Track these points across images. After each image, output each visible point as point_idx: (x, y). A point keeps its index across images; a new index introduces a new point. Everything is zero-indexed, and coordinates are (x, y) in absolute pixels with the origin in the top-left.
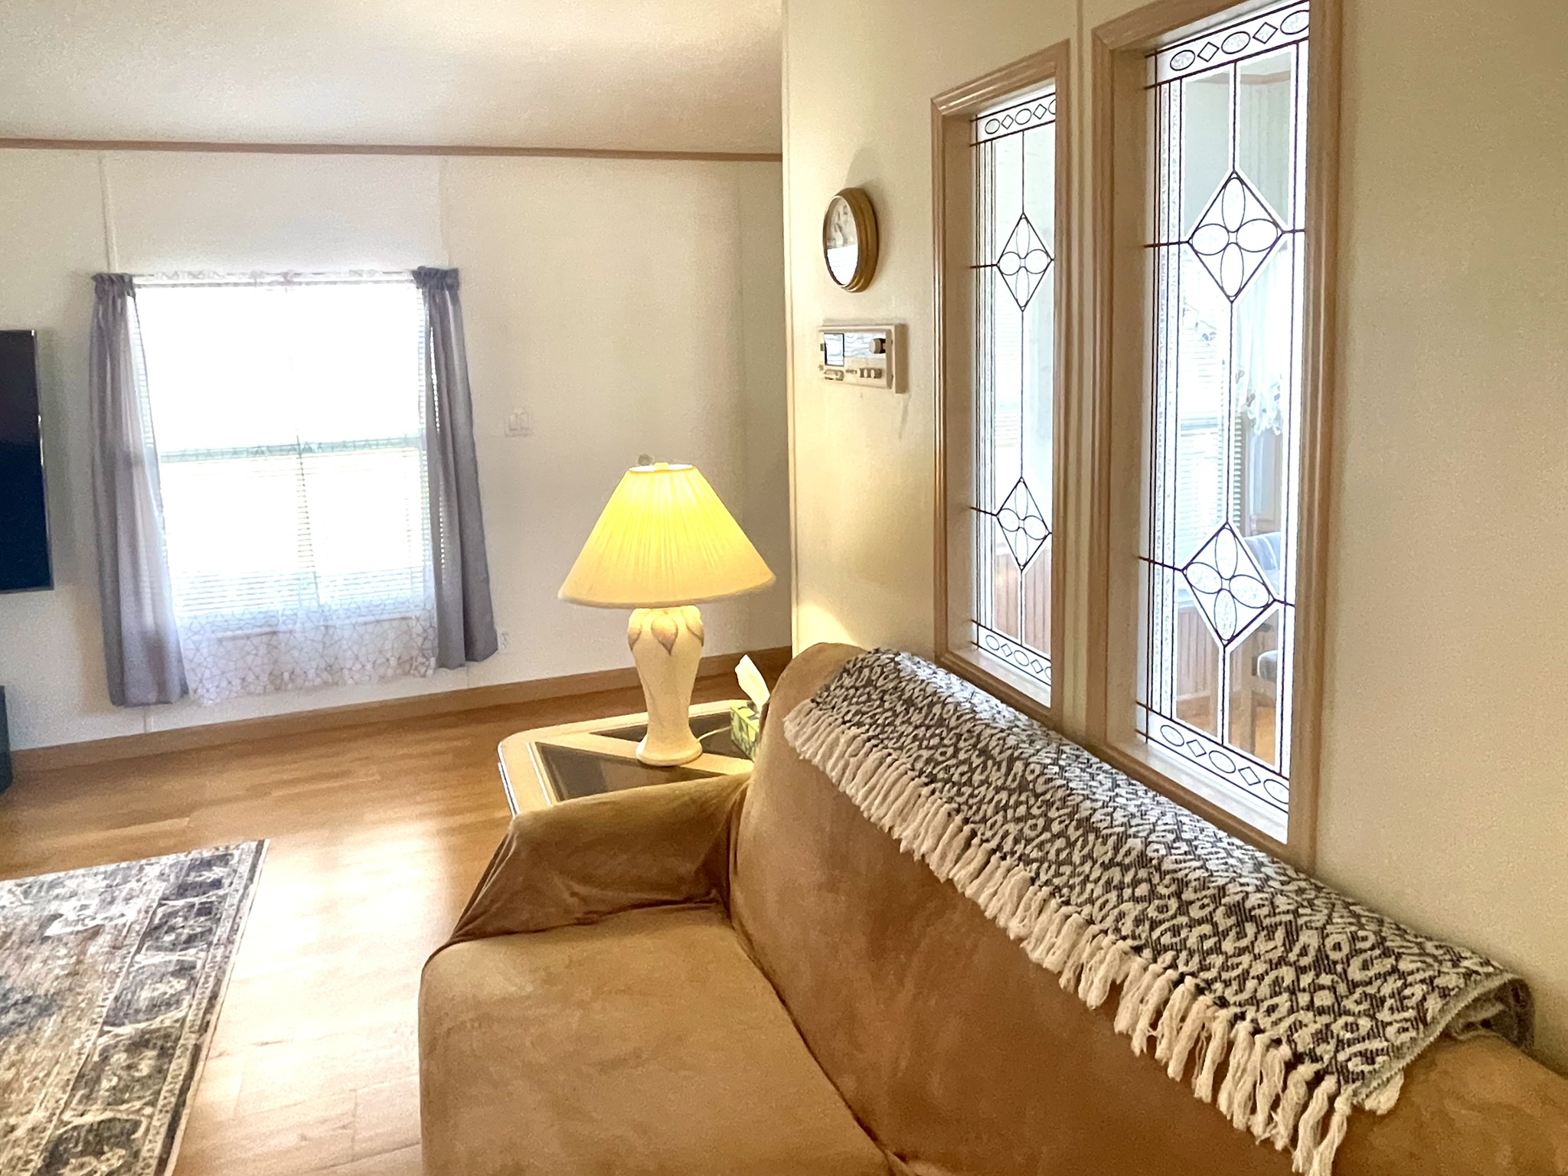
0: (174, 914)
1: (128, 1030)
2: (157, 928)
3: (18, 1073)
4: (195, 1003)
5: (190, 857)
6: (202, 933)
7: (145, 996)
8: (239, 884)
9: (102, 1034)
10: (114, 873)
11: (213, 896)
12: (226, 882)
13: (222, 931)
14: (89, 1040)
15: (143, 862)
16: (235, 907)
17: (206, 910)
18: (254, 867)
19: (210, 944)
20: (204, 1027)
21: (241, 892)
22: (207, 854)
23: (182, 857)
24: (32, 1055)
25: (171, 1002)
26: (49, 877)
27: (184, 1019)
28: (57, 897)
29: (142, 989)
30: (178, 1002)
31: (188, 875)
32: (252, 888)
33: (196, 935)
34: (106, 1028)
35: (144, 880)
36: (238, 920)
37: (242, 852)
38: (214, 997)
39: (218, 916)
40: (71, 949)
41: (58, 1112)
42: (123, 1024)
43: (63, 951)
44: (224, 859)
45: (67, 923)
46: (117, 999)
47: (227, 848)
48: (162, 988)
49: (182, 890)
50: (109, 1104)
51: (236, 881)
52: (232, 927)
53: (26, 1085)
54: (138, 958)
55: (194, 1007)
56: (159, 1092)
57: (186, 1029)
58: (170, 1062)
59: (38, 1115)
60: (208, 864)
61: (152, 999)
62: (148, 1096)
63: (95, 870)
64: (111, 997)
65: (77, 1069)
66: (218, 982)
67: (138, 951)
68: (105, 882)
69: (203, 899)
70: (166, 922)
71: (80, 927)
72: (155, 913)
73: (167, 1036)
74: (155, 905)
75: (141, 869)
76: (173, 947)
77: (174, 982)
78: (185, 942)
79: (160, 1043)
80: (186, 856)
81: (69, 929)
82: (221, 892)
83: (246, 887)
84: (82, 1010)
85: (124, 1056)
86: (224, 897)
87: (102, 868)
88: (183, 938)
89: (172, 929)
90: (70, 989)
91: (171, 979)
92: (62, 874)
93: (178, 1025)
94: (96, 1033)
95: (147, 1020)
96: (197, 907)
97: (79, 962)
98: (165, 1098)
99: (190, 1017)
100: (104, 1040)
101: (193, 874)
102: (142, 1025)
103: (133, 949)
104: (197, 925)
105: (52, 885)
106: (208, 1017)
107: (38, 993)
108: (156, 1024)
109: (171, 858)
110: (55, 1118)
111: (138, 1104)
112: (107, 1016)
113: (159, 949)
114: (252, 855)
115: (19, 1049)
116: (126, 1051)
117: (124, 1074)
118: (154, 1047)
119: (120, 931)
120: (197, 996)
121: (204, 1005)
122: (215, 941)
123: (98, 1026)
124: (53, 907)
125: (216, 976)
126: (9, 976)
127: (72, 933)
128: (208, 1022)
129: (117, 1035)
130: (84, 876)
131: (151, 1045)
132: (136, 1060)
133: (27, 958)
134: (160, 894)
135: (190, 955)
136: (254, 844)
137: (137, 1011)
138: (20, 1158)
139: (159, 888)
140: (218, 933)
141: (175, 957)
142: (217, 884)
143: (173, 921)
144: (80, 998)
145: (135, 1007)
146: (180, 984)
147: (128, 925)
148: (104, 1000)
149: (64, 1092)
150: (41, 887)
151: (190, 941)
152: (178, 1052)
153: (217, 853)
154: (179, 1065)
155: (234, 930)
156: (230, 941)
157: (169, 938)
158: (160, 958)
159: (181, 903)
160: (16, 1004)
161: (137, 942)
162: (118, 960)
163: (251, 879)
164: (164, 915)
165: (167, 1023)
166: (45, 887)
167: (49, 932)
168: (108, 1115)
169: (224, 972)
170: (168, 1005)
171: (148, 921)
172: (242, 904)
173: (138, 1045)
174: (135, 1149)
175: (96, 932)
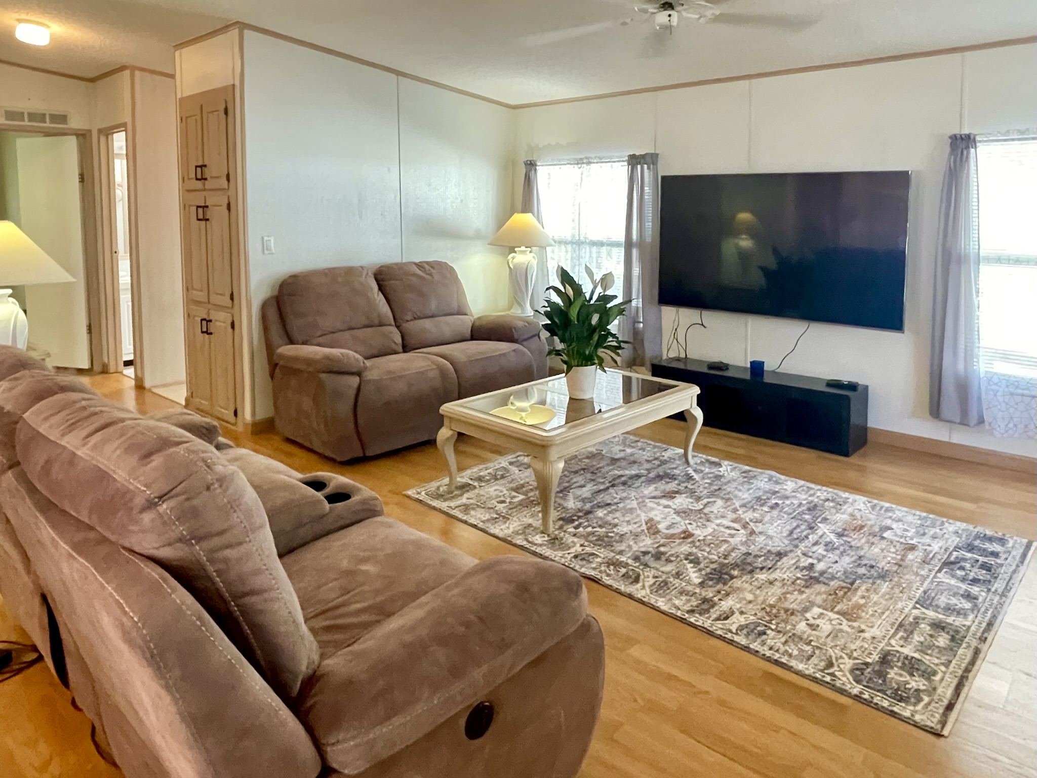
0: (965, 560)
1: (931, 614)
2: (952, 563)
3: (866, 603)
4: (977, 622)
5: (976, 530)
6: (984, 581)
7: (943, 600)
8: (1012, 563)
9: (915, 608)
10: (925, 518)
11: (991, 560)
12: (1003, 556)
13: (998, 585)
14: (907, 607)
15: (945, 520)
16: (1009, 574)
17: (986, 567)
18: (1024, 555)
19: (989, 590)
20: (983, 640)
21: (1014, 567)
22: (989, 533)
23: (971, 527)
24: (875, 598)
25: (959, 612)
26: (887, 505)
27: (969, 627)
28: (890, 517)
29: (941, 595)
30: (965, 616)
31: (975, 540)
32: (1022, 569)
33: (979, 580)
34: (918, 606)
35: (945, 531)
36: (1010, 584)
37: (1016, 543)
38: (990, 625)
39: (996, 575)
40: (897, 551)
41: (888, 637)
42: (927, 609)
43: (893, 550)
44: (1002, 541)
45: (896, 535)
46: (925, 592)
47: (1004, 535)
48: (954, 601)
49: (970, 548)
50: (918, 650)
51: (1010, 558)
52: (1006, 588)
53: (871, 612)
54: (939, 575)
55: (976, 623)
56: (950, 662)
57: (970, 634)
58: (959, 648)
59: (875, 632)
60: (990, 539)
61: (948, 604)
62: (944, 659)
63: (913, 511)
64: (922, 589)
65: (900, 620)
66: (994, 617)
67: (939, 571)
68: (919, 522)
69: (985, 560)
70: (959, 563)
71: (902, 540)
72: (951, 554)
73: (957, 632)
74: (951, 549)
75: (943, 523)
76: (963, 580)
77: (963, 601)
78: (971, 581)
79: (952, 633)
80: (974, 528)
81: (898, 539)
82: (999, 561)
83: (1018, 566)
84: (904, 588)
85: (928, 628)
86: (1001, 565)
87: (918, 513)
88: (971, 578)
89: (962, 568)
90: (896, 572)
91: (961, 598)
92: (894, 506)
93: (964, 628)
94: (911, 606)
95: (944, 615)
96: (980, 563)
97: (902, 560)
98: (954, 667)
99: (973, 628)
100: (916, 612)
101: (978, 541)
102: (941, 616)
103: (937, 568)
104: (982, 574)
105: (887, 510)
106: (986, 635)
107: (878, 565)
108: (950, 620)
109: (964, 525)
110: (886, 639)
111: (937, 661)
112: (919, 599)
113: (953, 576)
114: (1023, 547)
115: (868, 590)
116: (929, 625)
117: (928, 637)
118: (948, 633)
119: (928, 554)
120: (979, 618)
121: (984, 625)
122: (993, 589)
123: (913, 602)
124: (888, 522)
125: (993, 612)
126: (862, 549)
127: (898, 542)
128: (986, 638)
129: (924, 613)
130: (907, 512)
131: (946, 630)
132: (936, 635)
133: (873, 544)
134: (955, 543)
135: (975, 590)
136: (1025, 541)
137: (938, 606)
138: (866, 649)
139: (954, 541)
140: (996, 585)
141: (964, 586)
142: (995, 555)
143: (963, 564)
144: (902, 581)
145: (936, 602)
146: (967, 605)
147: (934, 552)
148: (917, 589)
149: (892, 628)
150: (882, 508)
151: (975, 581)
152: (964, 645)
153: (996, 535)
154: (964, 653)
155: (1007, 589)
156: (1003, 595)
157: (960, 573)
158: (953, 582)
159: (969, 555)
160: (865, 565)
161: (939, 566)
162: (926, 570)
163: (1022, 562)
164: (957, 558)
165: (957, 623)
166: (884, 509)
167: (885, 535)
168: (917, 655)
169: (999, 613)
170: (959, 613)
171: (946, 556)
172: (1014, 576)
173: (938, 626)
174: (933, 686)
175: (913, 548)
